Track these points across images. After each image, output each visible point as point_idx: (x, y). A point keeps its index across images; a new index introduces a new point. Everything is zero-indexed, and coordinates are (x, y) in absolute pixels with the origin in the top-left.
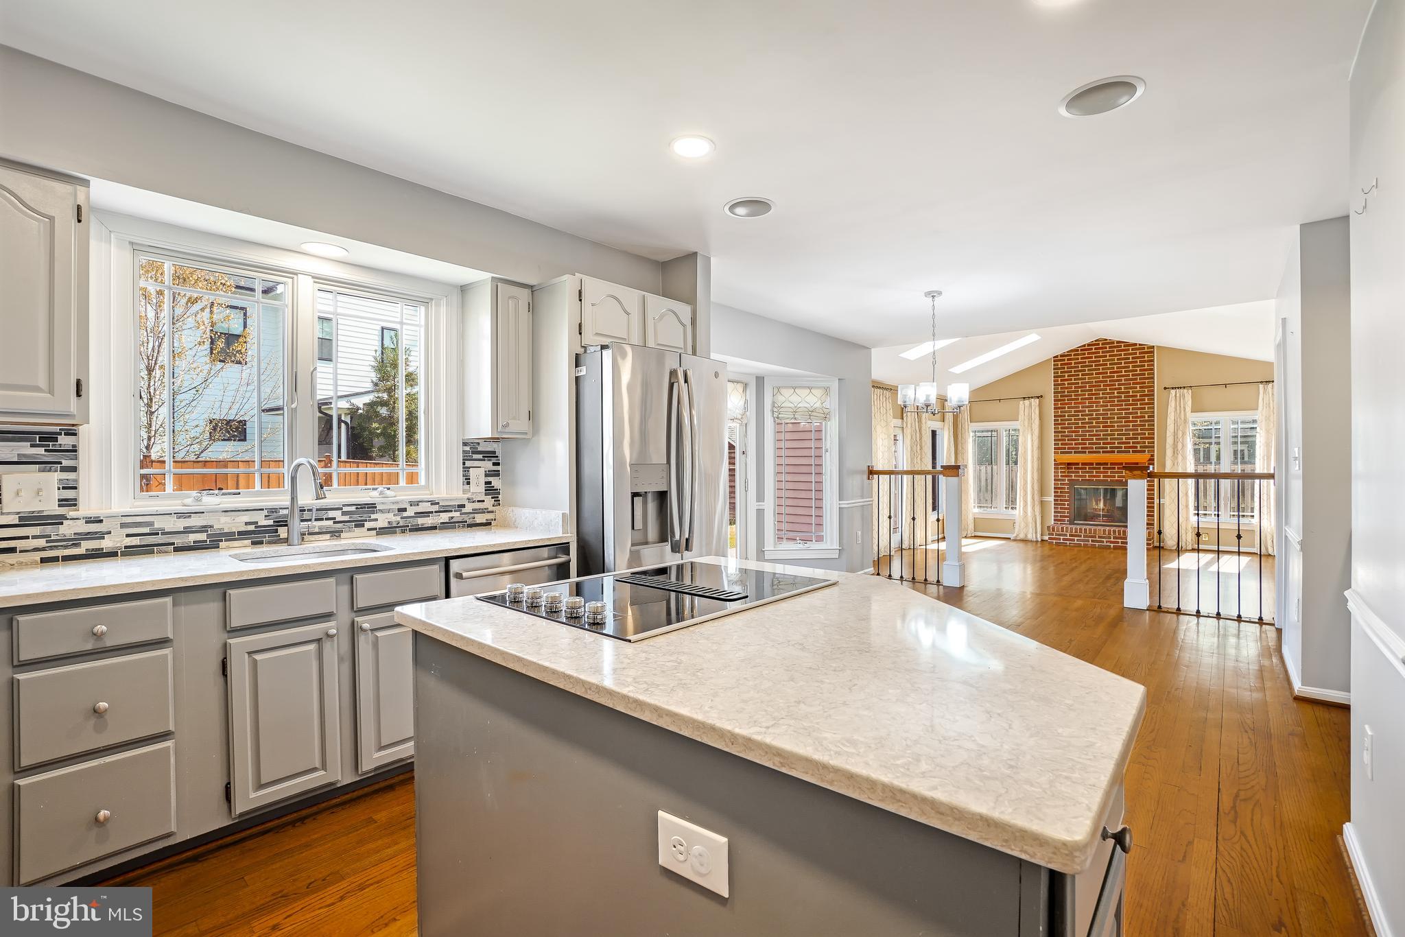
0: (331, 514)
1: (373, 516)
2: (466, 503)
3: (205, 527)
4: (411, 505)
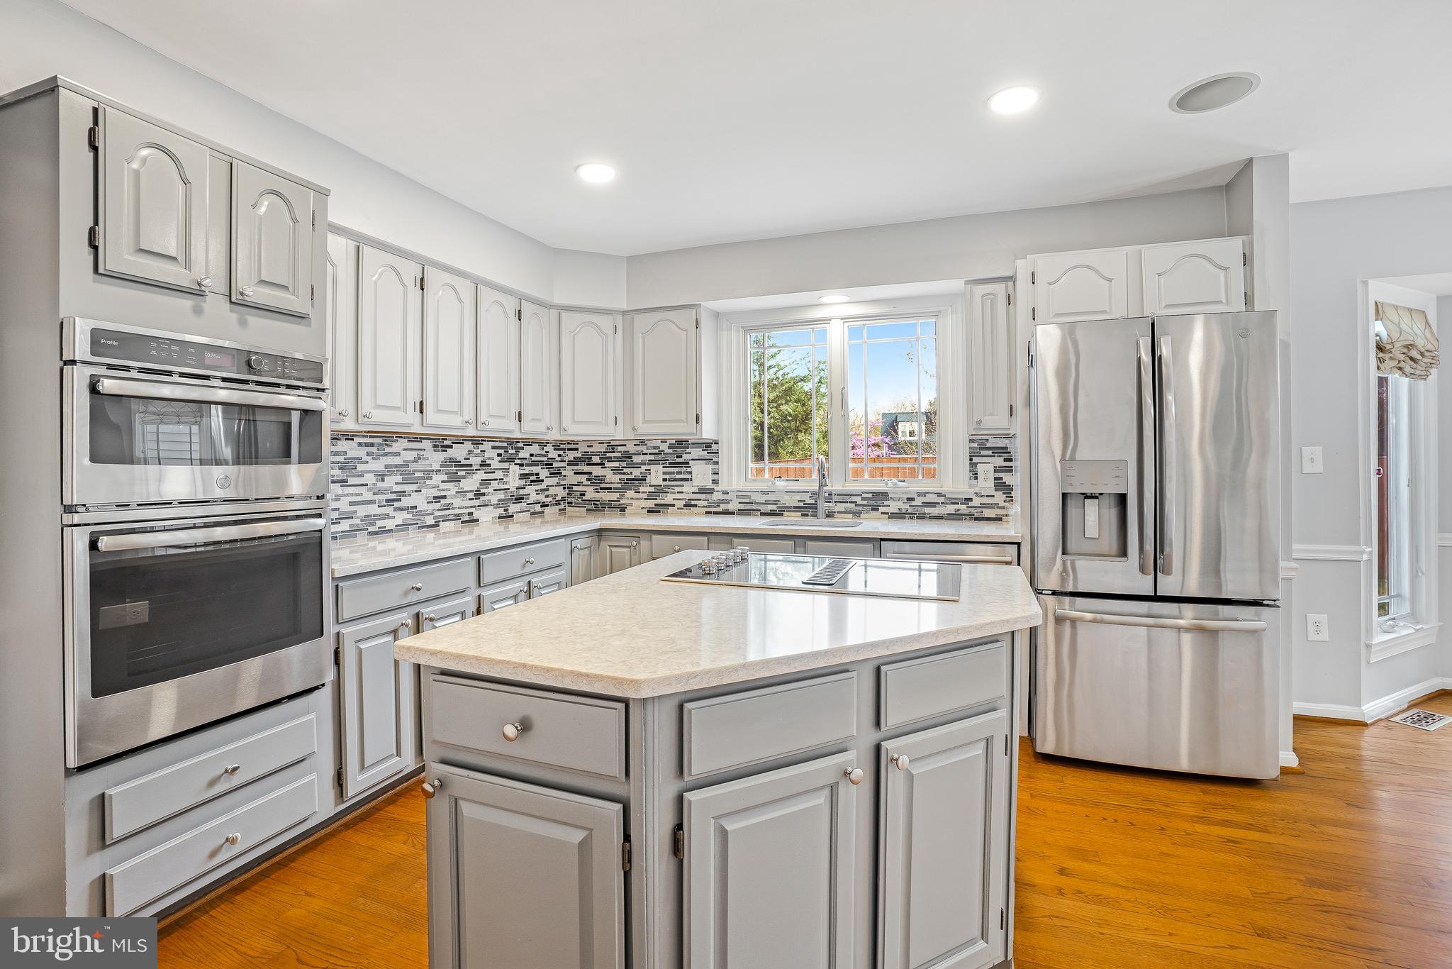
0: (854, 499)
1: (886, 503)
2: (973, 497)
3: (775, 501)
4: (919, 496)
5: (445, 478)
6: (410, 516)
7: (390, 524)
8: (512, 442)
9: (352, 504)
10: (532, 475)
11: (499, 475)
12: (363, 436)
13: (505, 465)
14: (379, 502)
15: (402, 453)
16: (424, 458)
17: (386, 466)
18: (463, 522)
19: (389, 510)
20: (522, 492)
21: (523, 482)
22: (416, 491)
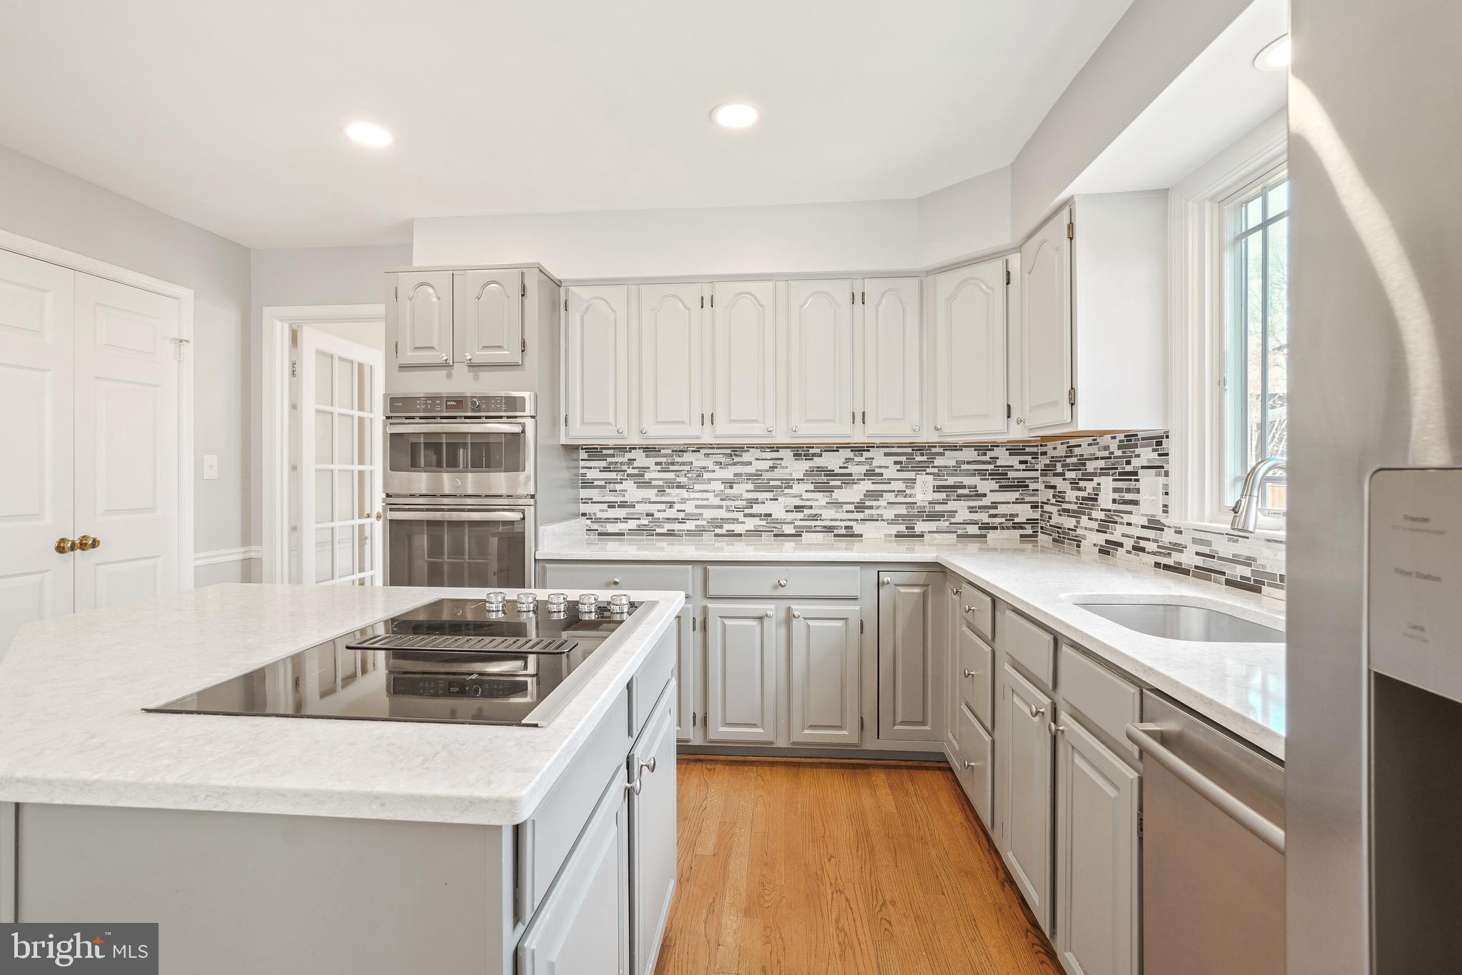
5: (811, 487)
6: (763, 523)
7: (738, 528)
8: (919, 448)
9: (697, 507)
10: (964, 487)
11: (900, 486)
12: (710, 448)
13: (911, 475)
14: (727, 507)
15: (754, 462)
16: (783, 467)
17: (735, 475)
18: (835, 536)
19: (740, 516)
20: (938, 508)
21: (942, 496)
22: (771, 499)
